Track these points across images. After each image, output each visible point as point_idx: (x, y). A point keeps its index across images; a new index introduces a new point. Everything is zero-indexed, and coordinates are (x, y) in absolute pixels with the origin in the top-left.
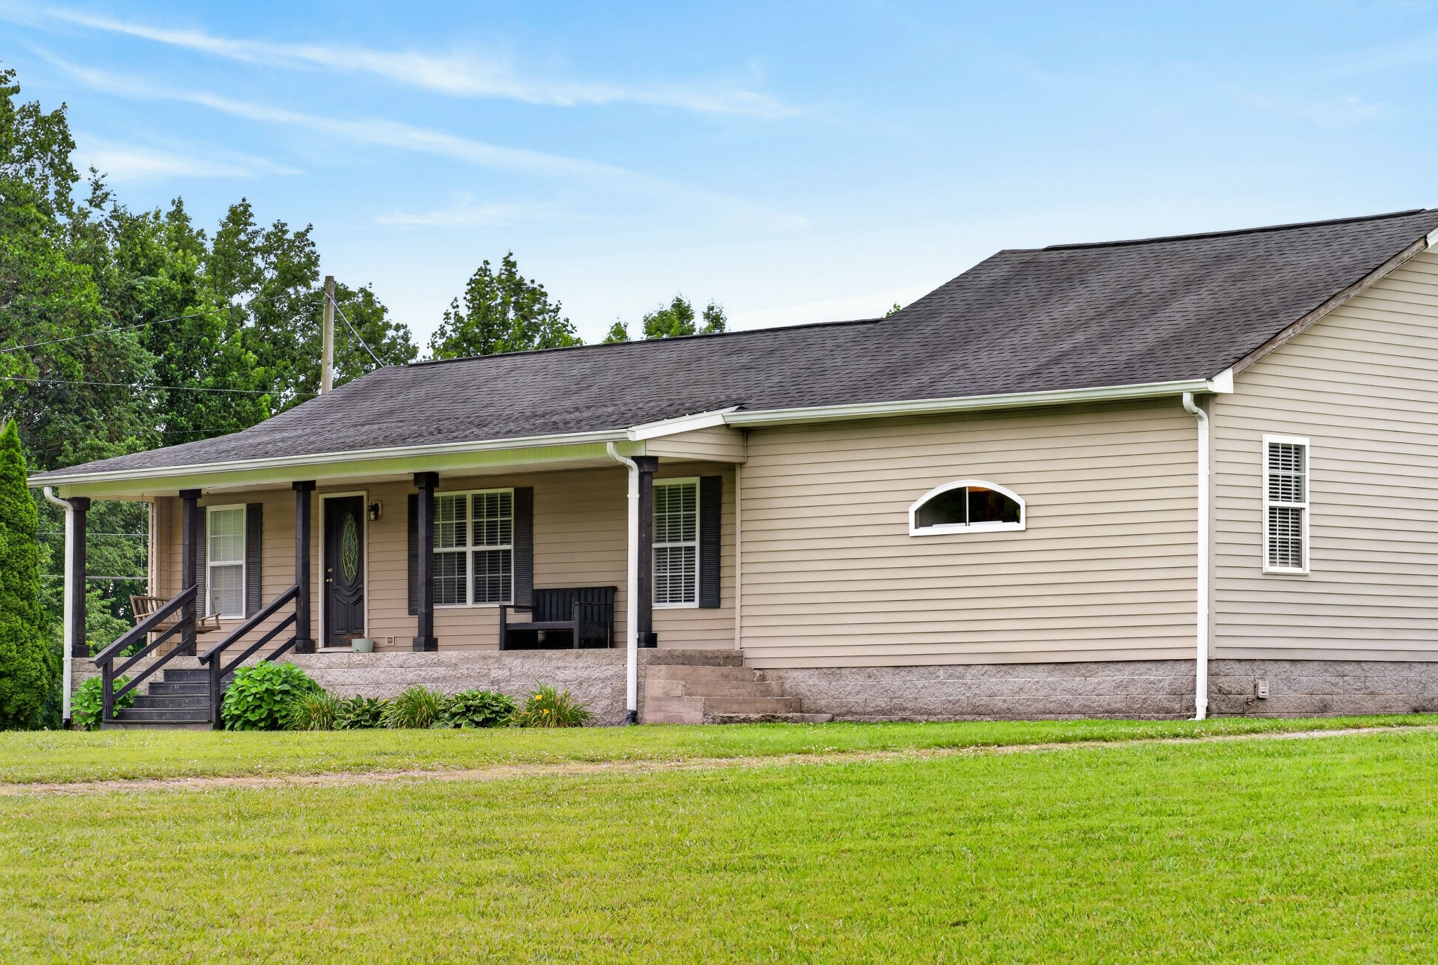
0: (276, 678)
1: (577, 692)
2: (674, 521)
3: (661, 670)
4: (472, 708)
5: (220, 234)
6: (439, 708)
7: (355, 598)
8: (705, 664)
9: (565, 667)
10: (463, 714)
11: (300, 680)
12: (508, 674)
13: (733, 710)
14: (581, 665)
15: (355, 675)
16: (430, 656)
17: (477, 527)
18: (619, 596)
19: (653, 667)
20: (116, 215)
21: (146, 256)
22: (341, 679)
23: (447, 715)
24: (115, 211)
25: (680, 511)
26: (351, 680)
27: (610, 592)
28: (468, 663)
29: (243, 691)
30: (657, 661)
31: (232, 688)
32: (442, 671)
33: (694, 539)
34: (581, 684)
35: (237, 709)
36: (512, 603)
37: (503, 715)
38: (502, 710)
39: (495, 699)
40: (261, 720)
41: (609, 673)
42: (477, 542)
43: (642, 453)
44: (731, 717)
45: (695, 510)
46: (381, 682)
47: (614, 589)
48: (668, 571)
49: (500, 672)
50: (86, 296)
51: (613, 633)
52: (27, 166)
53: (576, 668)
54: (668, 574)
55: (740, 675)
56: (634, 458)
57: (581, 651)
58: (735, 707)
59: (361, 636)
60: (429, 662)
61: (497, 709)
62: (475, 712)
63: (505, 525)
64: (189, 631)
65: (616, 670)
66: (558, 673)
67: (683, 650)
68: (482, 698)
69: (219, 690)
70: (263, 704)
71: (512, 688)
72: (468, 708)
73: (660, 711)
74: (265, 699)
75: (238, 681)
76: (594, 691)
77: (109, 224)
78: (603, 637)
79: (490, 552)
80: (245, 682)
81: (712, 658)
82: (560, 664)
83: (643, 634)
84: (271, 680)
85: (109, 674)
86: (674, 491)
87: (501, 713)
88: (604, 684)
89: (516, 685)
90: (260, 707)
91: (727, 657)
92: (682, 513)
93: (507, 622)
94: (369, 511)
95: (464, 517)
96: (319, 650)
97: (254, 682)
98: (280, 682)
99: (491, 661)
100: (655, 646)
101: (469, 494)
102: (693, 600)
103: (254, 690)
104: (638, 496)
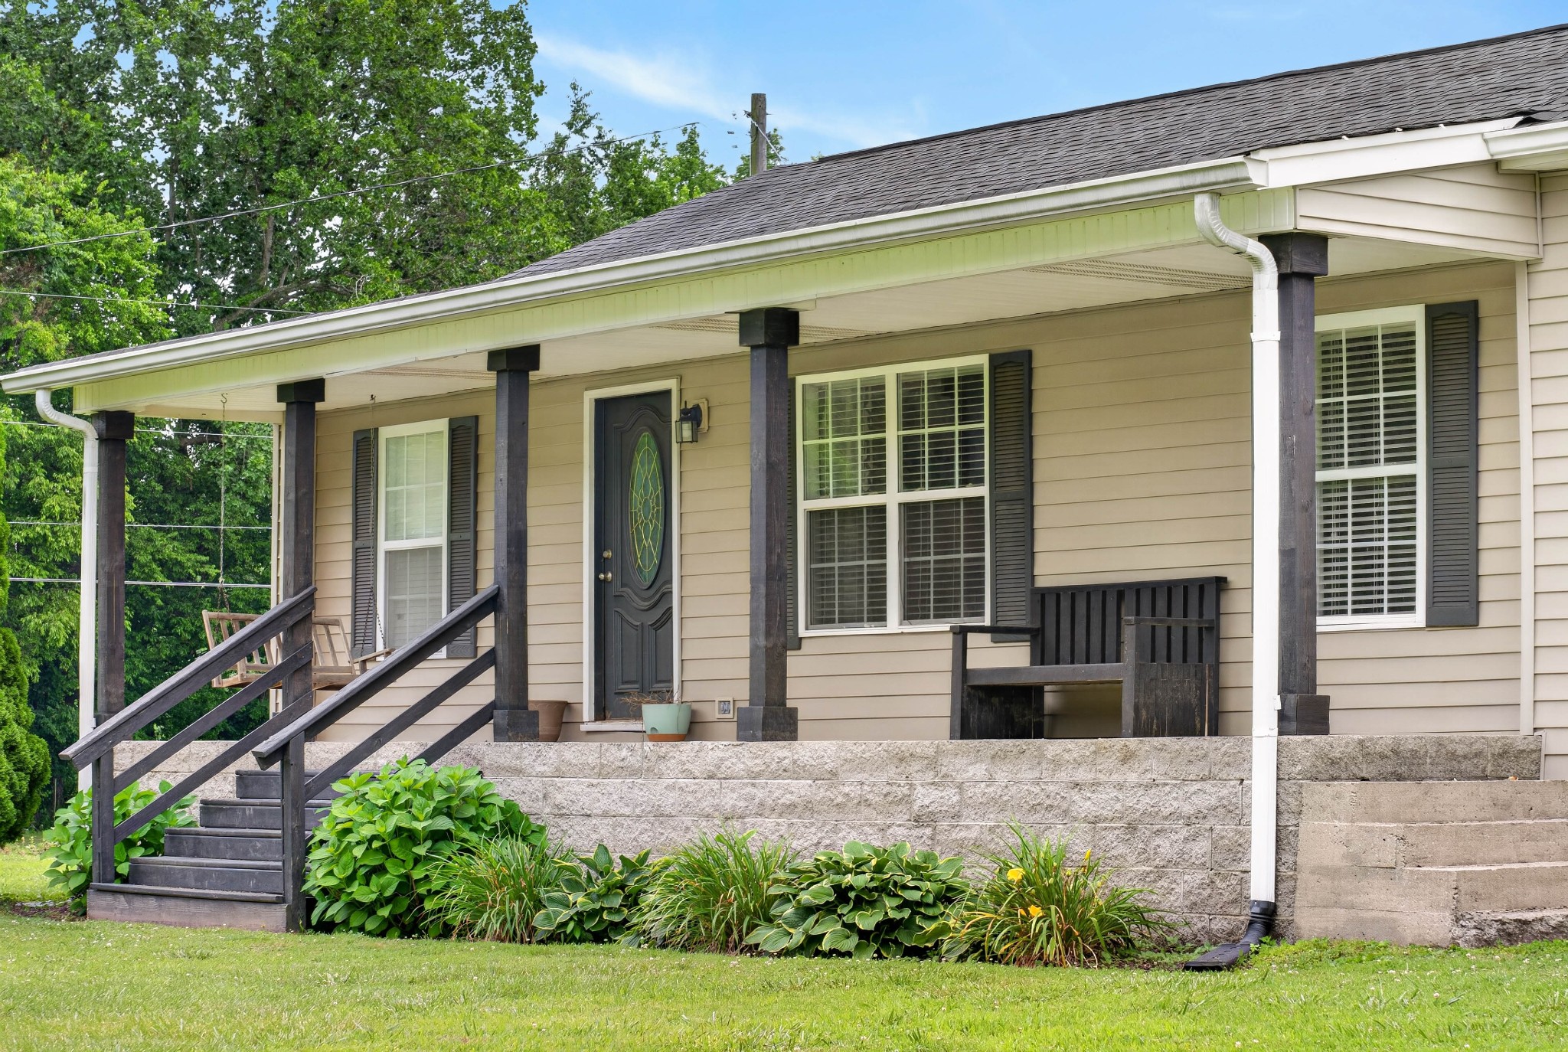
0: (419, 801)
1: (1122, 849)
2: (1363, 415)
3: (1338, 796)
4: (852, 895)
5: (740, 170)
6: (773, 891)
7: (657, 613)
8: (1450, 775)
9: (1095, 784)
10: (829, 908)
11: (482, 805)
12: (955, 799)
13: (1529, 901)
14: (1133, 778)
15: (613, 793)
16: (777, 751)
17: (910, 448)
18: (1232, 602)
19: (1318, 786)
20: (601, 141)
21: (641, 194)
22: (585, 802)
23: (789, 910)
24: (600, 136)
25: (1377, 391)
26: (603, 804)
27: (1210, 592)
28: (862, 771)
29: (347, 831)
30: (1332, 770)
31: (325, 825)
32: (801, 788)
33: (1413, 459)
34: (1131, 828)
35: (331, 873)
36: (987, 622)
37: (931, 912)
38: (930, 899)
39: (914, 868)
40: (381, 902)
41: (1202, 802)
42: (910, 482)
43: (1285, 225)
44: (1525, 922)
45: (1414, 387)
46: (668, 810)
47: (1221, 583)
48: (1350, 537)
49: (935, 794)
50: (538, 229)
51: (1217, 689)
52: (477, 72)
53: (1120, 787)
54: (1350, 545)
55: (1536, 802)
56: (1264, 238)
57: (1133, 742)
58: (1534, 894)
59: (664, 696)
60: (774, 766)
61: (915, 896)
62: (860, 904)
63: (970, 440)
64: (298, 687)
65: (1225, 792)
66: (1077, 797)
67: (1397, 741)
68: (879, 869)
69: (302, 828)
70: (389, 865)
71: (963, 834)
72: (841, 893)
73: (1336, 904)
74: (395, 851)
75: (338, 810)
76: (1166, 847)
77: (593, 153)
78: (1194, 701)
79: (939, 504)
80: (354, 811)
81: (1465, 757)
82: (1082, 775)
83: (1292, 698)
84: (407, 805)
85: (105, 782)
86: (1362, 345)
87: (928, 905)
88: (1192, 830)
89: (973, 828)
90: (380, 870)
91: (1503, 754)
92: (1382, 395)
93: (969, 666)
94: (682, 420)
95: (882, 427)
96: (583, 728)
97: (371, 812)
98: (429, 810)
99: (916, 766)
100: (1325, 731)
101: (890, 374)
102: (1412, 609)
103: (367, 831)
104: (1277, 335)
